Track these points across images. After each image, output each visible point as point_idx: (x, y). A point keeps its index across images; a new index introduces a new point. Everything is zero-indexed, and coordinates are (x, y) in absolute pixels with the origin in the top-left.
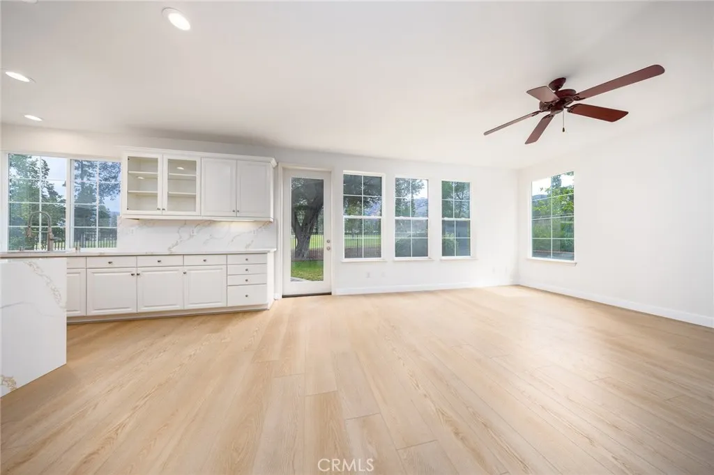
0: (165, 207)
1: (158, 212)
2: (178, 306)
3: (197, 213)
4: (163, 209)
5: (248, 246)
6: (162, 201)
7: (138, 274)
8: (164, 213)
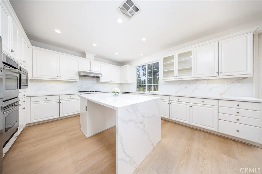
0: (177, 75)
1: (174, 78)
2: (187, 122)
3: (192, 76)
4: (177, 76)
5: (222, 94)
6: (176, 72)
7: (170, 104)
8: (177, 78)
